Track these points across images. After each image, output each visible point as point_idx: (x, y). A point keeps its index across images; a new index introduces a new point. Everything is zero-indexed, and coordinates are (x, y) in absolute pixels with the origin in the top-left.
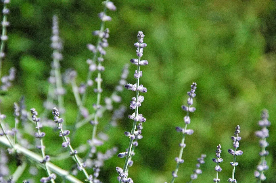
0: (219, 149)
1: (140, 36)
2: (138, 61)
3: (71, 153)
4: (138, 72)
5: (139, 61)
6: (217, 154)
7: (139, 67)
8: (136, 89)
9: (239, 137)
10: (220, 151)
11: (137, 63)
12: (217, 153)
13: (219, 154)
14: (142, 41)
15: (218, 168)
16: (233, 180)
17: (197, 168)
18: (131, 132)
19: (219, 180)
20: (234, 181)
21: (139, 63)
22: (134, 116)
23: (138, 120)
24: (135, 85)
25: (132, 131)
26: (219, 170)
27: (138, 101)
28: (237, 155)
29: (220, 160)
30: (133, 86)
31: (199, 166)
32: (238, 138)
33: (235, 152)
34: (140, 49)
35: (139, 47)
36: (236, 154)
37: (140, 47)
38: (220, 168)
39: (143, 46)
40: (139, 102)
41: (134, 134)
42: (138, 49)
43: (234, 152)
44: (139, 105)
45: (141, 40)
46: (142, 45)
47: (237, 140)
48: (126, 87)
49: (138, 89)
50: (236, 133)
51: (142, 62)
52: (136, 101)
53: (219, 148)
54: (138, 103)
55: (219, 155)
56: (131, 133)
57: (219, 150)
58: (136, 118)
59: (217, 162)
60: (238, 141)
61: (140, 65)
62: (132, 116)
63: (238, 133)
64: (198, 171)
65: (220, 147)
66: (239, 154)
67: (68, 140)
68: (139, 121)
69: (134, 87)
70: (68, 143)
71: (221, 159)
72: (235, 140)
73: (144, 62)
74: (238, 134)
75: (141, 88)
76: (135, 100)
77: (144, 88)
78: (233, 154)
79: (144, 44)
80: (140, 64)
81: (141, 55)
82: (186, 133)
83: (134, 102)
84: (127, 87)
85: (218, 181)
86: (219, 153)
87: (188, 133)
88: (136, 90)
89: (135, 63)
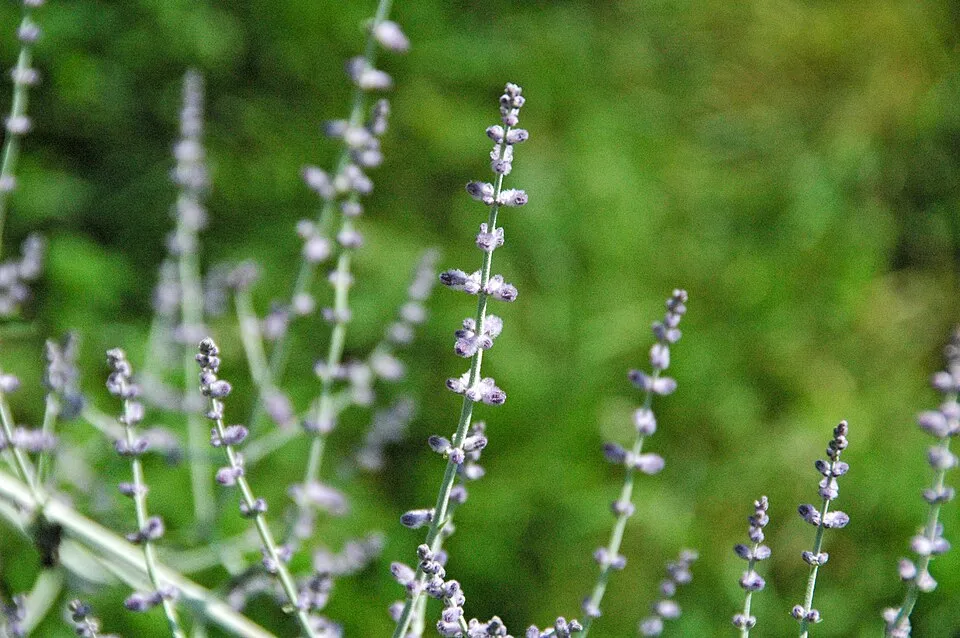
0: (762, 513)
1: (512, 100)
2: (492, 191)
3: (244, 508)
4: (490, 231)
5: (496, 189)
6: (752, 528)
7: (493, 213)
8: (477, 287)
9: (840, 464)
10: (764, 520)
11: (488, 196)
12: (753, 525)
13: (760, 530)
14: (516, 121)
15: (751, 578)
16: (810, 612)
17: (665, 597)
18: (450, 440)
19: (753, 620)
20: (813, 614)
21: (495, 198)
22: (467, 384)
23: (477, 398)
24: (477, 276)
25: (455, 435)
26: (756, 585)
27: (483, 330)
28: (827, 527)
29: (761, 552)
30: (471, 277)
31: (670, 588)
32: (838, 467)
33: (822, 514)
34: (503, 149)
35: (501, 141)
36: (825, 522)
37: (506, 142)
38: (759, 578)
39: (517, 138)
40: (488, 333)
41: (462, 446)
42: (497, 148)
43: (819, 515)
44: (487, 343)
45: (513, 115)
46: (512, 134)
47: (833, 475)
48: (446, 279)
49: (485, 288)
50: (833, 448)
51: (507, 196)
52: (477, 332)
53: (761, 507)
54: (482, 338)
55: (760, 534)
56: (451, 443)
57: (759, 516)
58: (471, 390)
59: (750, 556)
60: (835, 476)
61: (500, 204)
62: (460, 384)
63: (841, 449)
64: (668, 608)
65: (766, 506)
66: (835, 524)
67: (238, 460)
68: (481, 400)
69: (474, 281)
70: (239, 473)
71: (763, 547)
72: (828, 473)
73: (516, 197)
74: (839, 452)
75: (496, 285)
76: (474, 327)
77: (506, 286)
78: (817, 520)
79: (519, 131)
80: (498, 200)
81: (507, 169)
82: (637, 468)
83: (470, 334)
84: (450, 281)
85: (748, 624)
86: (761, 526)
87: (645, 469)
88: (479, 292)
89: (483, 195)
